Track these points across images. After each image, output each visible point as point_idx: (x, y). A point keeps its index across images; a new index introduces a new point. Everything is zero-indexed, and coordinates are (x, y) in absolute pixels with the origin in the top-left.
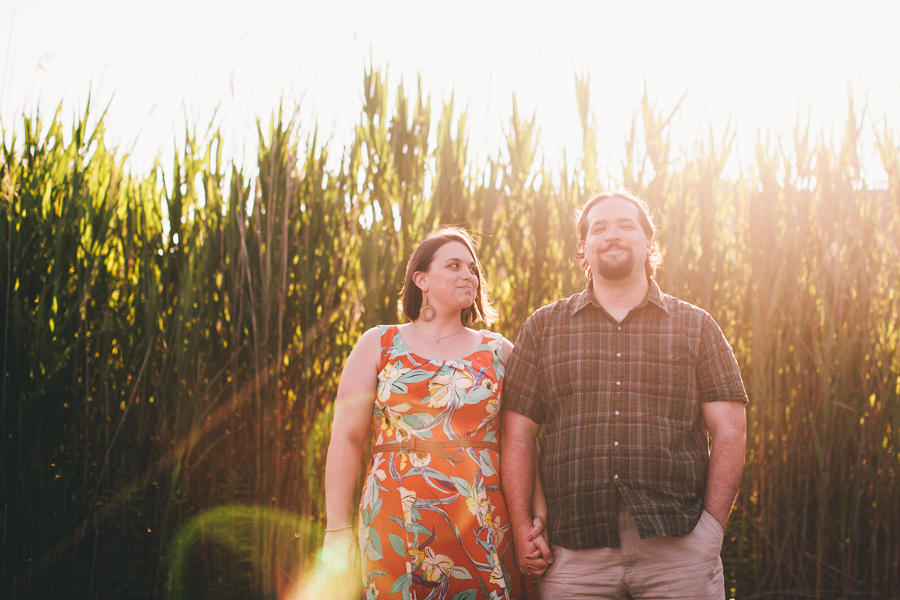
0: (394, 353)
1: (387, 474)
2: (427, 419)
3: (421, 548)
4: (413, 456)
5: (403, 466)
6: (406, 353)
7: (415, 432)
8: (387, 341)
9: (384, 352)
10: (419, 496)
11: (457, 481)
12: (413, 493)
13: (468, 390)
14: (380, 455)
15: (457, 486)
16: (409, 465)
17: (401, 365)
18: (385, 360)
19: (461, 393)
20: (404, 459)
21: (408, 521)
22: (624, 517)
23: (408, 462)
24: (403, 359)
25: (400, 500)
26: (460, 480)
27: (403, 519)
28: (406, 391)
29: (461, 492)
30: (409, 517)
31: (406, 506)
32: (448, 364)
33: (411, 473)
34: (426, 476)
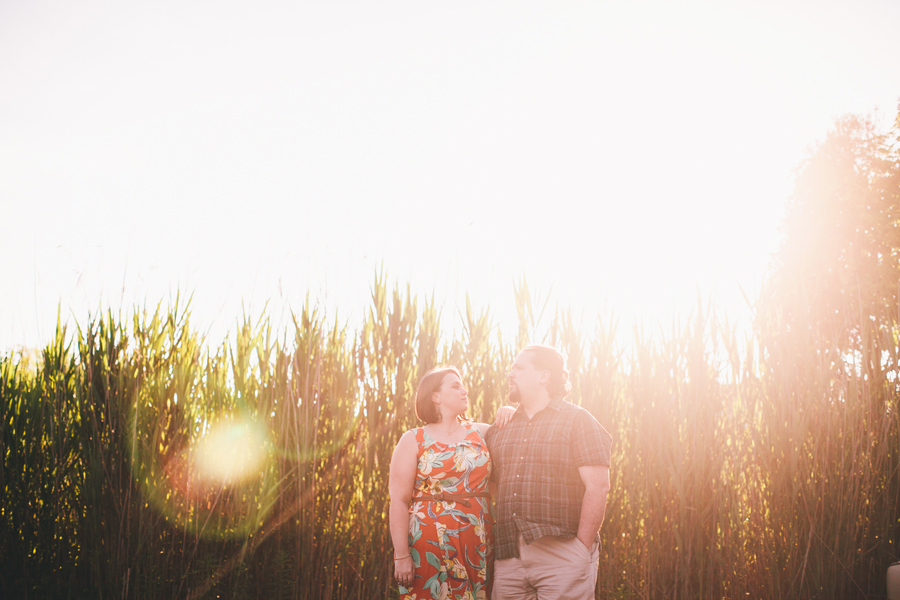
0: (427, 444)
1: (426, 514)
2: (454, 480)
3: (451, 559)
4: (445, 504)
5: (438, 509)
6: (434, 442)
7: (445, 489)
8: (420, 438)
9: (419, 446)
10: (448, 527)
11: (471, 516)
12: (445, 526)
13: (476, 458)
14: (420, 503)
15: (470, 520)
16: (442, 509)
17: (433, 451)
18: (422, 451)
19: (473, 461)
20: (439, 505)
21: (441, 543)
22: (521, 538)
23: (441, 507)
24: (433, 446)
25: (436, 531)
26: (472, 515)
27: (438, 542)
28: (442, 465)
29: (472, 522)
30: (442, 540)
31: (440, 534)
32: (459, 444)
33: (443, 513)
34: (453, 515)
